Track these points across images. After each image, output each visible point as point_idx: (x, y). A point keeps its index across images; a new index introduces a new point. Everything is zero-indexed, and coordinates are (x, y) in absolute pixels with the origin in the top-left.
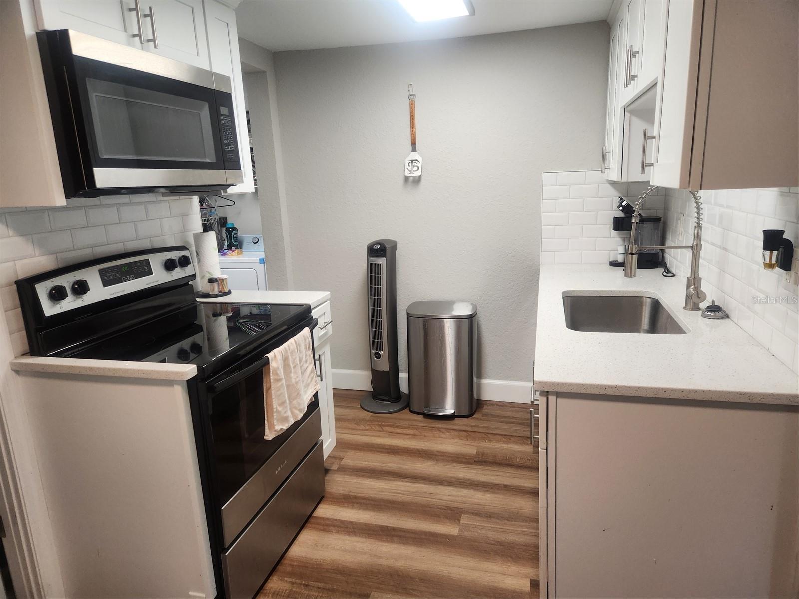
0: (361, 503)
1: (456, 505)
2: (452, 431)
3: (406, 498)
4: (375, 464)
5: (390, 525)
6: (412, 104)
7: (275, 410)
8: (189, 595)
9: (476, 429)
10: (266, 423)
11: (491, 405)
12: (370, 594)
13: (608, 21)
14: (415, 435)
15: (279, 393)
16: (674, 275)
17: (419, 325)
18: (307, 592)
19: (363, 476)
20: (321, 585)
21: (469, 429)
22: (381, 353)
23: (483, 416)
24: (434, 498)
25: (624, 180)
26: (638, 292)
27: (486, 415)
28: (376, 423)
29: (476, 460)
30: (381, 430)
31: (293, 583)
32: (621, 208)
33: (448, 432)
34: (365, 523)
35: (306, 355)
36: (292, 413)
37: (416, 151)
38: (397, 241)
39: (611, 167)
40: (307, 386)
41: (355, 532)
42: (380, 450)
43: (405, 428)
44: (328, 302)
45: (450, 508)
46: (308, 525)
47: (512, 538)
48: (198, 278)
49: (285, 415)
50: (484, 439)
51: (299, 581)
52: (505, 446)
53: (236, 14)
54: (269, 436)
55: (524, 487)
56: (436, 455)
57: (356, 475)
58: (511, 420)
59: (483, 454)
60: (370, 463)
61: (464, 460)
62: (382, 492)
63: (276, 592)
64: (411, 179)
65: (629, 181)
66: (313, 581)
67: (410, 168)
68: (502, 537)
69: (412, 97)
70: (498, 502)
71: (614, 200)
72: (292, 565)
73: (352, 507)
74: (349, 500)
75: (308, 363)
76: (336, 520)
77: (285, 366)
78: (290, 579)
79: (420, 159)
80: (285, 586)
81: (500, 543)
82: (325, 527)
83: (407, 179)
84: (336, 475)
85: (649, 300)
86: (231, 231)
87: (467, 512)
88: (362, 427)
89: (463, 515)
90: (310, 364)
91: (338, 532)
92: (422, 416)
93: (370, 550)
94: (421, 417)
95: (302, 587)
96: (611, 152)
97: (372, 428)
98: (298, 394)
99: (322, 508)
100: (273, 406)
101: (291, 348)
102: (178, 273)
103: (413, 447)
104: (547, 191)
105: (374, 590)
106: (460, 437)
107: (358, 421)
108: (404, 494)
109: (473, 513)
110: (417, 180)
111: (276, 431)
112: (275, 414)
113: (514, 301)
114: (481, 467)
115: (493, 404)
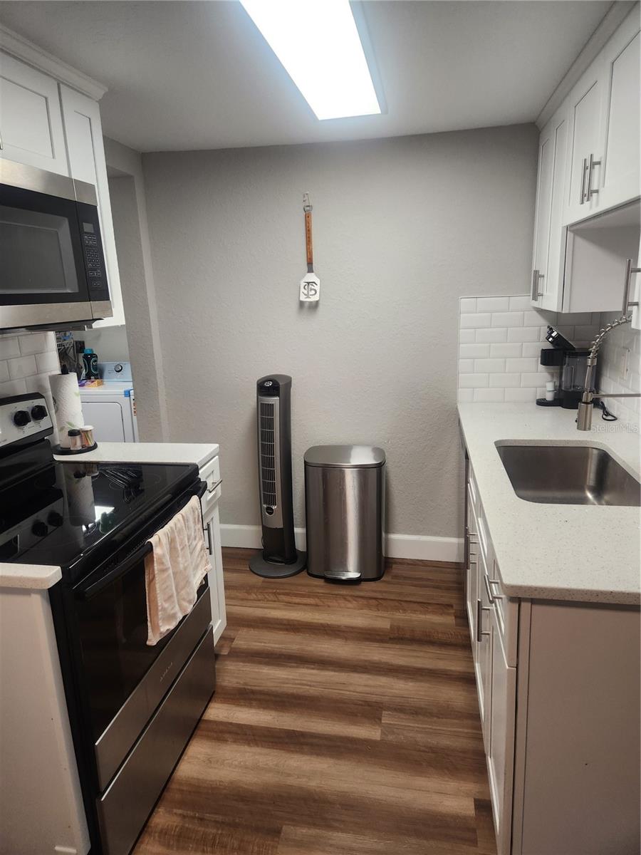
0: (260, 700)
1: (374, 698)
2: (360, 599)
3: (313, 691)
4: (273, 645)
5: (298, 730)
6: (308, 217)
7: (160, 608)
8: (55, 851)
9: (386, 596)
10: (149, 624)
11: (401, 563)
12: (281, 828)
13: (536, 124)
14: (317, 605)
15: (164, 586)
16: (615, 419)
17: (317, 475)
18: (203, 829)
19: (260, 663)
20: (219, 818)
21: (379, 596)
22: (274, 507)
23: (392, 578)
24: (347, 691)
25: (565, 311)
26: (582, 442)
27: (396, 577)
28: (271, 591)
29: (392, 637)
30: (276, 599)
31: (184, 817)
32: (550, 339)
33: (356, 601)
34: (268, 728)
35: (195, 530)
36: (180, 606)
37: (313, 272)
38: (292, 376)
39: (545, 294)
40: (196, 567)
41: (255, 740)
42: (278, 626)
43: (303, 596)
44: (217, 457)
45: (368, 704)
46: (198, 732)
47: (445, 742)
48: (56, 430)
49: (173, 612)
50: (397, 609)
51: (192, 814)
52: (422, 617)
53: (100, 106)
54: (153, 640)
55: (451, 671)
56: (344, 632)
57: (253, 662)
58: (424, 583)
59: (399, 628)
60: (266, 645)
61: (378, 637)
62: (284, 683)
63: (164, 831)
64: (306, 305)
65: (572, 312)
66: (209, 813)
67: (306, 292)
68: (433, 741)
69: (308, 208)
70: (423, 693)
71: (542, 330)
72: (181, 791)
73: (251, 706)
74: (245, 696)
75: (197, 539)
76: (231, 724)
77: (171, 548)
78: (180, 811)
79: (318, 281)
80: (174, 822)
81: (433, 750)
82: (220, 735)
83: (302, 304)
84: (227, 663)
85: (595, 452)
86: (90, 357)
87: (389, 709)
88: (253, 596)
89: (384, 712)
90: (199, 540)
91: (235, 741)
92: (323, 580)
93: (276, 765)
94: (321, 582)
95: (196, 821)
96: (546, 276)
97: (265, 598)
98: (187, 581)
99: (214, 708)
100: (157, 603)
101: (179, 525)
102: (31, 429)
103: (315, 621)
104: (465, 319)
105: (287, 822)
106: (369, 607)
107: (248, 588)
108: (310, 686)
109: (395, 710)
110: (314, 306)
111: (161, 633)
112: (160, 613)
113: (426, 445)
114: (398, 646)
115: (402, 562)
